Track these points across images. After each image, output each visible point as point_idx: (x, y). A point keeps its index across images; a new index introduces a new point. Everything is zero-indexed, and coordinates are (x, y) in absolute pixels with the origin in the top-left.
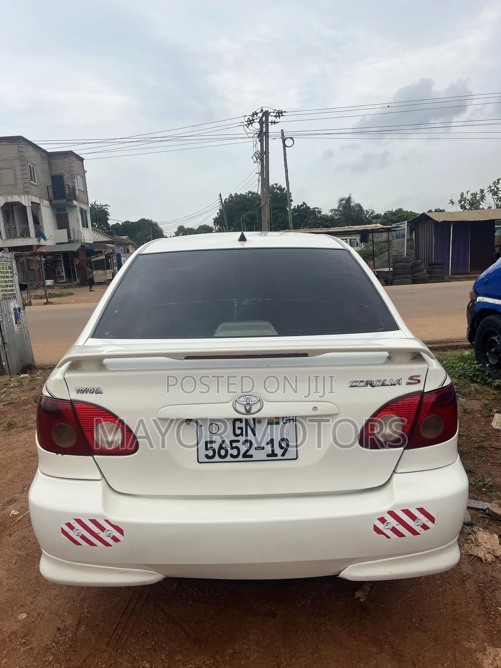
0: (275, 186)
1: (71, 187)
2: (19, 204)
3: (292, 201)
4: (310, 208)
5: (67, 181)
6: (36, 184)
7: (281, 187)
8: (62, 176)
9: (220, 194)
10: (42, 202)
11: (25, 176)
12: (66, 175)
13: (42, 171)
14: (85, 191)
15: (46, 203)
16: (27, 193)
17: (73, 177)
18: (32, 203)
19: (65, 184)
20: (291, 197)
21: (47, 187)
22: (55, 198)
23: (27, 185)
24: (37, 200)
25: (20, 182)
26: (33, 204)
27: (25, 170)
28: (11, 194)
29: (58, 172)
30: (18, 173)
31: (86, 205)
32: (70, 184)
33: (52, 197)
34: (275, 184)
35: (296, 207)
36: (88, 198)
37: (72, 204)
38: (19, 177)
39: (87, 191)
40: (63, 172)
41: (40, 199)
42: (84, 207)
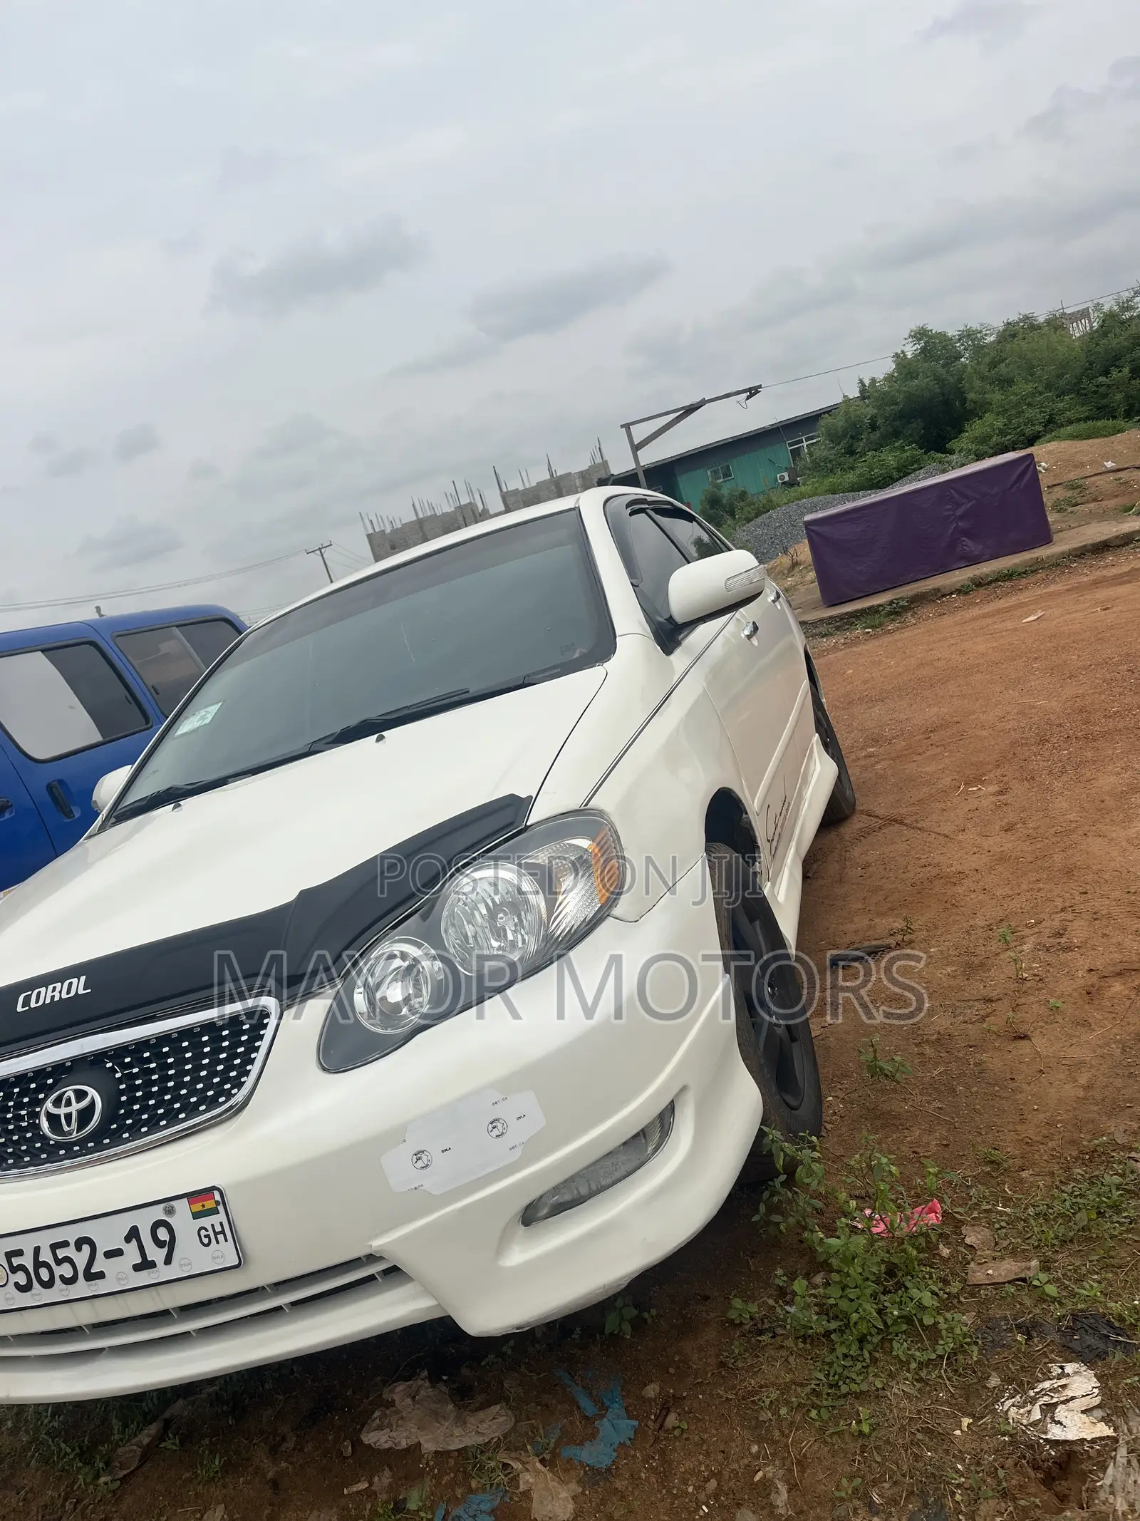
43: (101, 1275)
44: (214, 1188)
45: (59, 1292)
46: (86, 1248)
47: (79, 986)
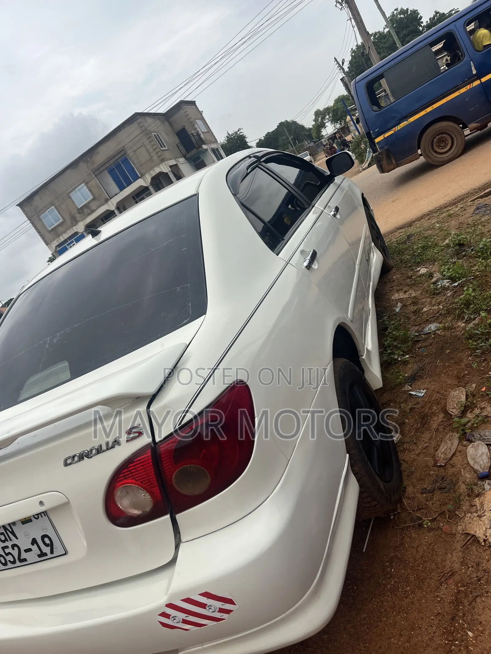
0: (396, 12)
1: (196, 134)
2: (161, 174)
3: (421, 18)
4: (446, 13)
5: (191, 131)
6: (166, 148)
7: (403, 9)
8: (184, 128)
9: (335, 58)
10: (178, 161)
11: (155, 147)
12: (187, 126)
13: (167, 134)
14: (209, 131)
15: (182, 160)
16: (162, 161)
17: (193, 124)
18: (171, 167)
19: (189, 134)
20: (419, 14)
21: (177, 145)
22: (188, 151)
23: (159, 154)
24: (173, 162)
25: (153, 154)
26: (173, 167)
27: (153, 141)
28: (152, 168)
29: (179, 127)
30: (148, 147)
31: (215, 144)
32: (193, 132)
33: (184, 152)
34: (395, 10)
35: (429, 22)
36: (214, 136)
37: (202, 150)
38: (151, 150)
39: (210, 130)
40: (183, 124)
41: (176, 160)
42: (214, 146)
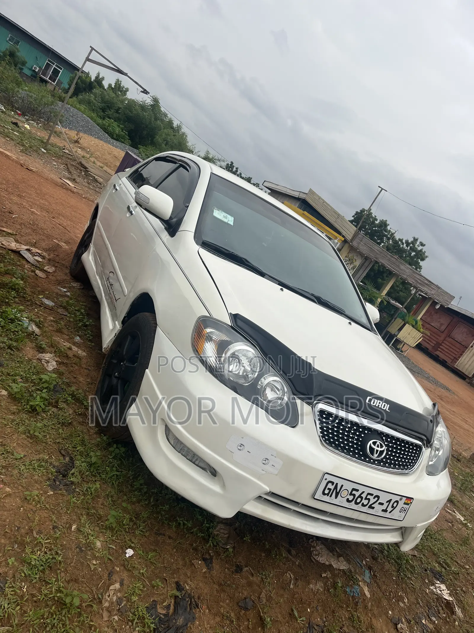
43: (373, 508)
44: (413, 499)
45: (359, 507)
46: (376, 499)
47: (387, 407)
